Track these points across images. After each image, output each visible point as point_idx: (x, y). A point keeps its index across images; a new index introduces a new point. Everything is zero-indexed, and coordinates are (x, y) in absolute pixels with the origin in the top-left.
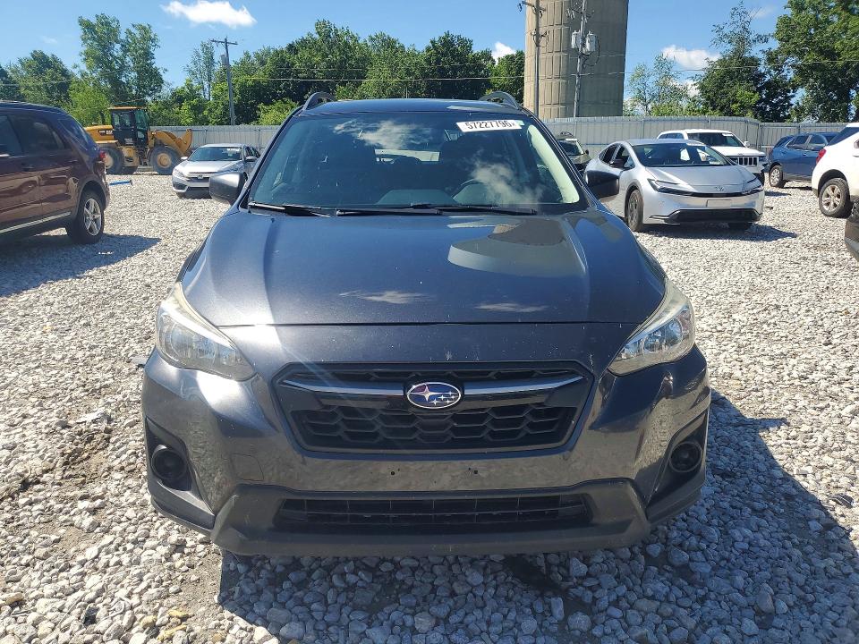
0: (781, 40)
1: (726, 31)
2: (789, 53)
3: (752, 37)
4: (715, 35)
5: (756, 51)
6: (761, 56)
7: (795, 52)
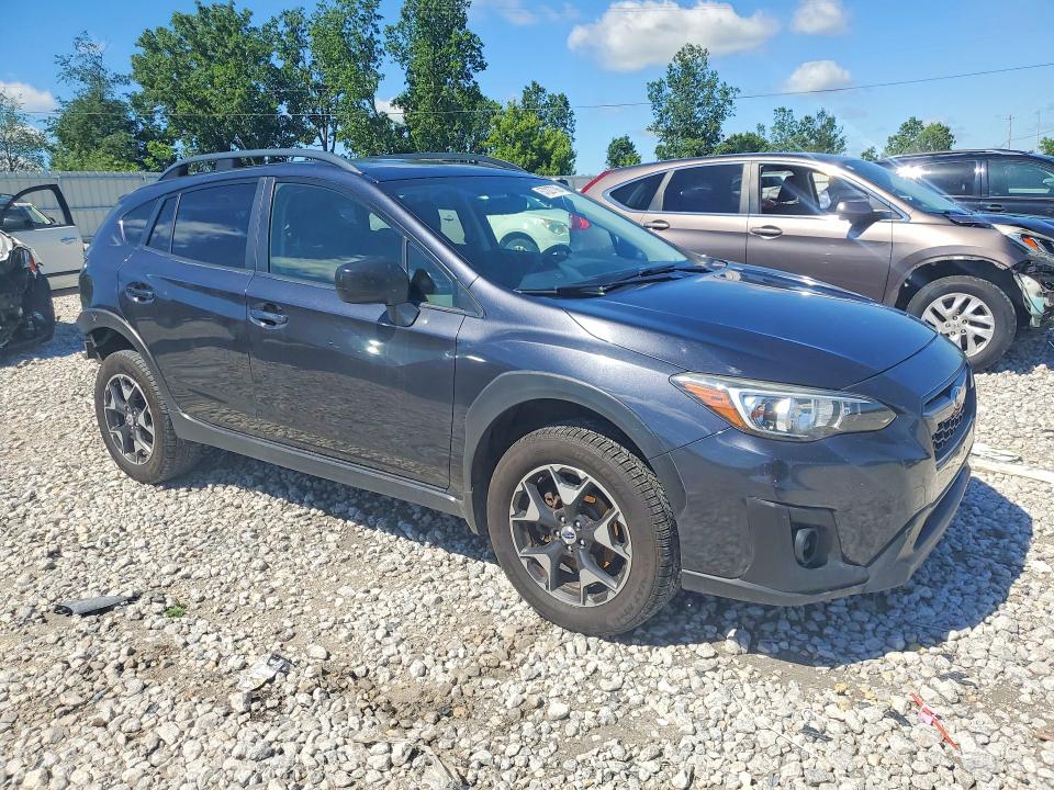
0: (143, 83)
1: (74, 64)
2: (156, 100)
3: (109, 76)
4: (60, 69)
5: (120, 93)
6: (127, 100)
7: (163, 99)
